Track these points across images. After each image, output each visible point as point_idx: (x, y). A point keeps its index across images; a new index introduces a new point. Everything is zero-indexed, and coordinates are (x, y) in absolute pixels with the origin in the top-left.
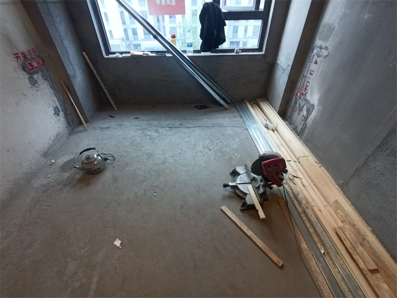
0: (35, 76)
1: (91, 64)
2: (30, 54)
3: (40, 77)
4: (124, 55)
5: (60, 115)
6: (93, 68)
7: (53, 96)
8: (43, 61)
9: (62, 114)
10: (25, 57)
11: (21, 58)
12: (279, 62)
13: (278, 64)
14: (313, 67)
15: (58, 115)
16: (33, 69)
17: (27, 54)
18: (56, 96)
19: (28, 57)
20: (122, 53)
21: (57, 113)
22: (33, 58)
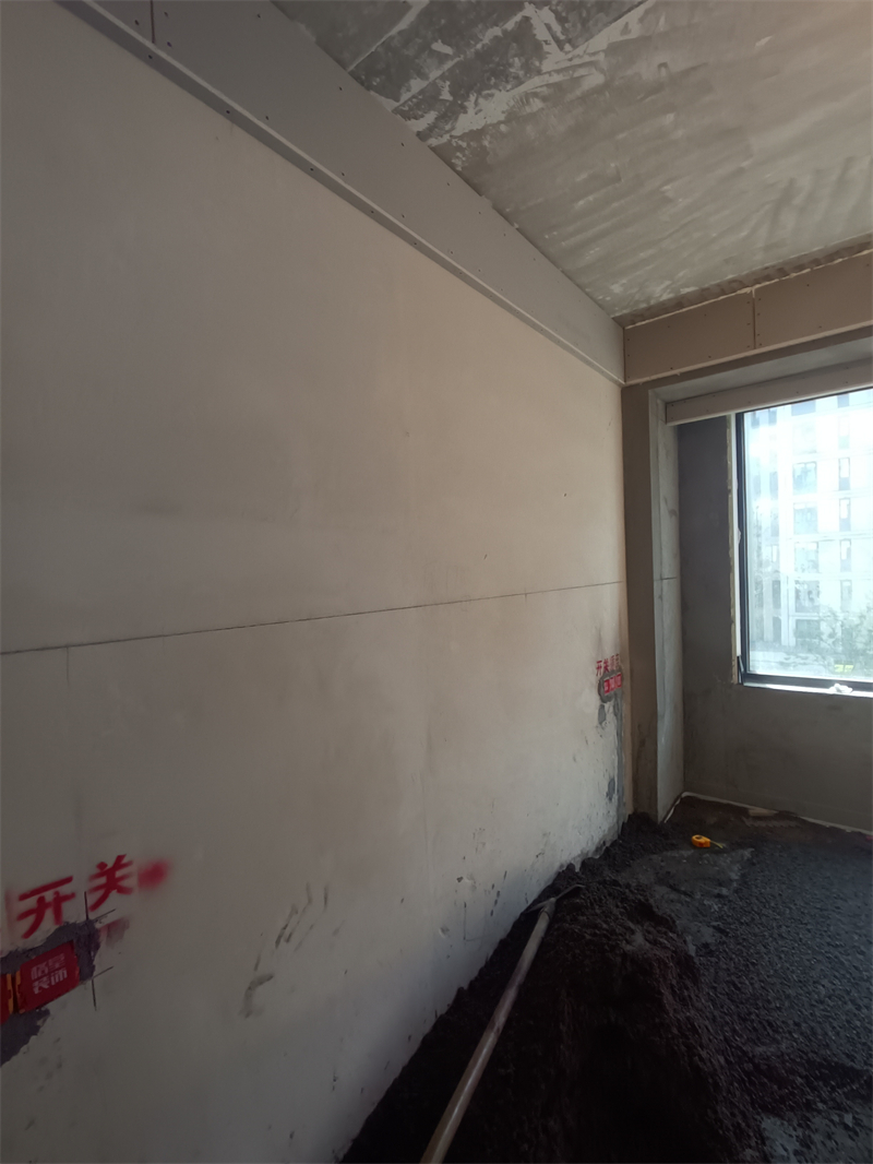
0: (607, 705)
2: (612, 665)
3: (611, 710)
5: (613, 801)
7: (615, 752)
8: (622, 680)
9: (615, 797)
10: (606, 668)
11: (602, 670)
15: (610, 799)
16: (608, 691)
17: (609, 663)
19: (609, 668)
21: (609, 796)
22: (613, 671)
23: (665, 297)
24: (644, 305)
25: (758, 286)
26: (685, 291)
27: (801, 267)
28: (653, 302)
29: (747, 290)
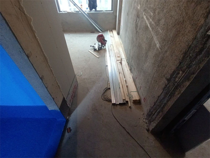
4: (65, 12)
20: (64, 11)
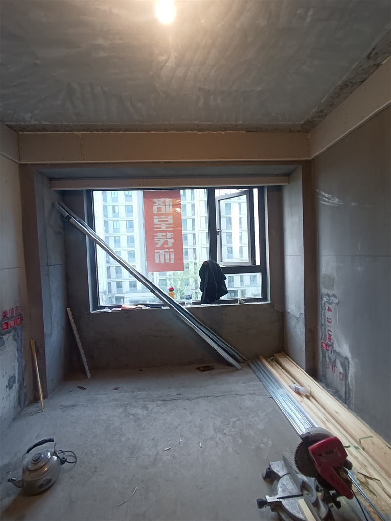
0: (6, 337)
1: (72, 321)
2: (12, 313)
3: (11, 338)
4: (113, 310)
5: (13, 388)
6: (73, 325)
7: (16, 360)
8: (22, 319)
9: (16, 386)
10: (5, 316)
12: (289, 310)
13: (289, 313)
14: (328, 314)
15: (11, 388)
16: (7, 328)
17: (8, 312)
18: (18, 361)
19: (8, 316)
20: (111, 308)
21: (10, 386)
22: (12, 317)
23: (33, 122)
24: (23, 123)
25: (81, 133)
26: (44, 123)
27: (97, 130)
28: (27, 123)
29: (76, 133)
